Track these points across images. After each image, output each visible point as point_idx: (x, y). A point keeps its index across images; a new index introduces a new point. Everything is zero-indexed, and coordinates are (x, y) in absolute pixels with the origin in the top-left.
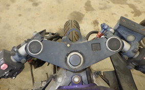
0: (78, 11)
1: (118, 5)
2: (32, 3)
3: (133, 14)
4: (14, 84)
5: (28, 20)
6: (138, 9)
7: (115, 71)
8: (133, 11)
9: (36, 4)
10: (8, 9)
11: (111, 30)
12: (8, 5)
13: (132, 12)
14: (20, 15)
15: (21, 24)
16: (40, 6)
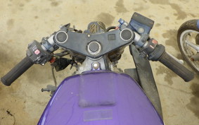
0: (106, 12)
1: (157, 5)
2: (51, 2)
3: (176, 17)
4: (31, 98)
5: (46, 23)
6: (182, 10)
7: (136, 69)
8: (176, 12)
9: (55, 4)
10: (22, 9)
11: (125, 23)
12: (22, 5)
13: (175, 15)
14: (36, 17)
15: (37, 29)
16: (60, 6)
